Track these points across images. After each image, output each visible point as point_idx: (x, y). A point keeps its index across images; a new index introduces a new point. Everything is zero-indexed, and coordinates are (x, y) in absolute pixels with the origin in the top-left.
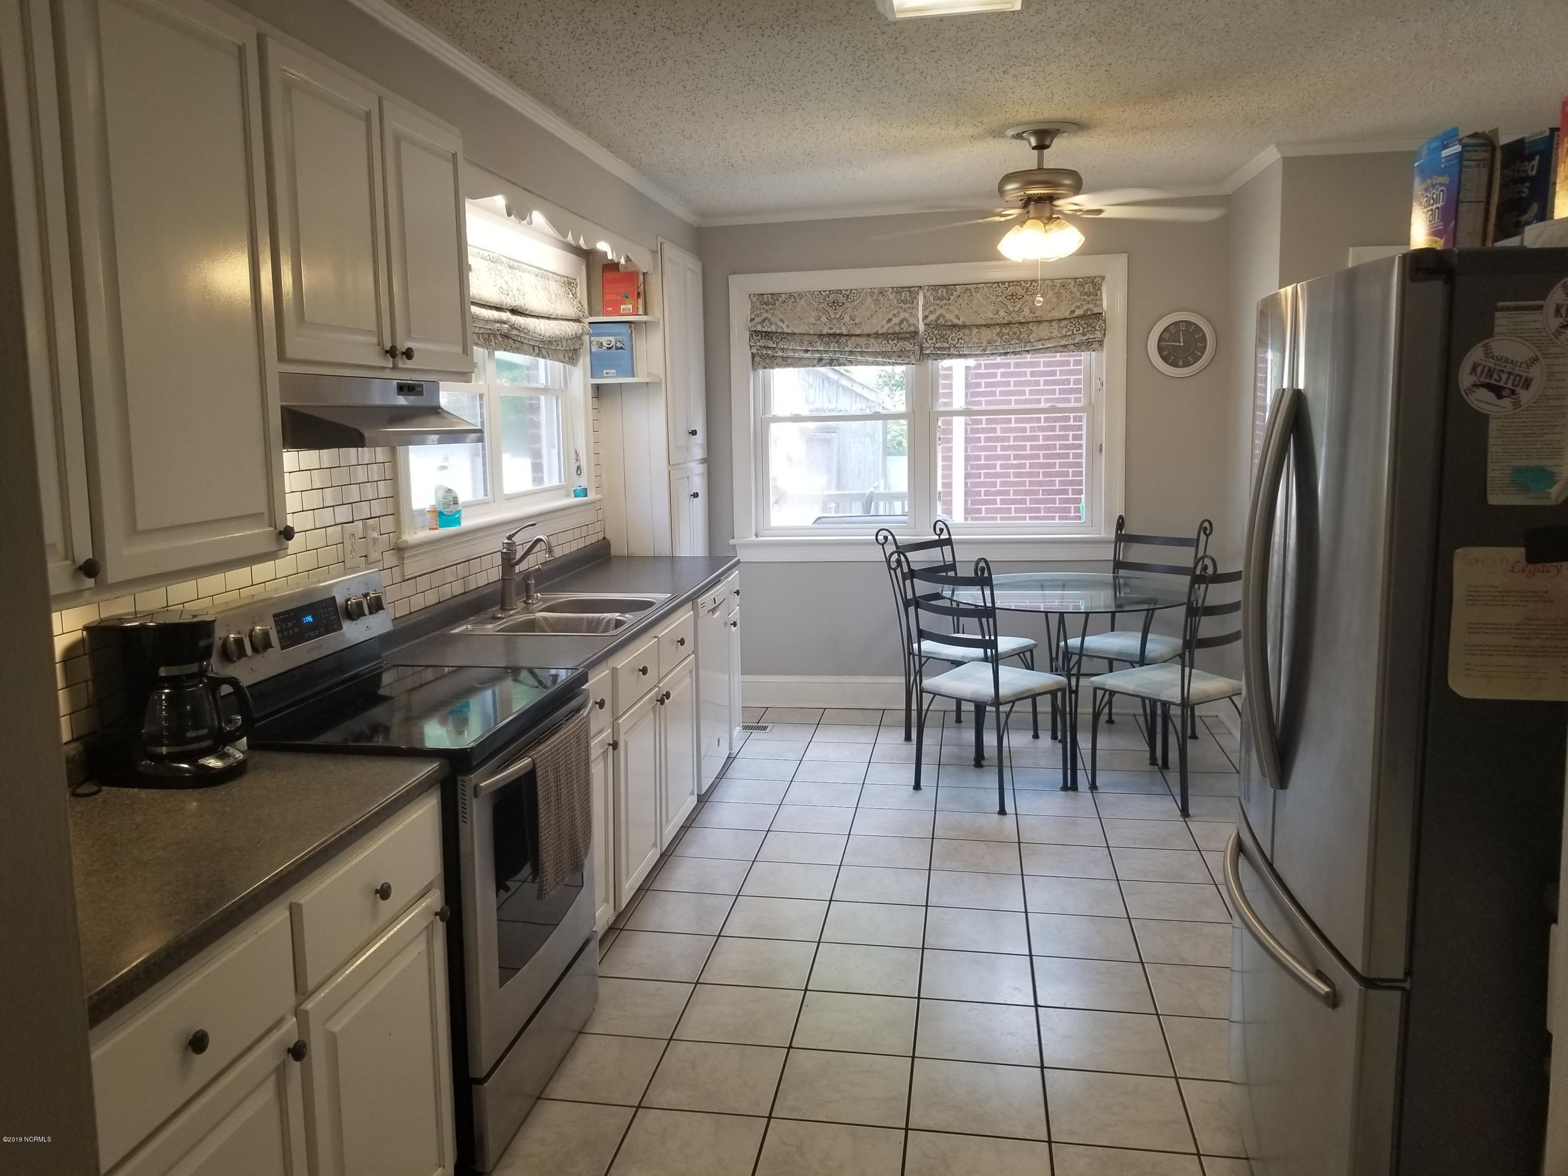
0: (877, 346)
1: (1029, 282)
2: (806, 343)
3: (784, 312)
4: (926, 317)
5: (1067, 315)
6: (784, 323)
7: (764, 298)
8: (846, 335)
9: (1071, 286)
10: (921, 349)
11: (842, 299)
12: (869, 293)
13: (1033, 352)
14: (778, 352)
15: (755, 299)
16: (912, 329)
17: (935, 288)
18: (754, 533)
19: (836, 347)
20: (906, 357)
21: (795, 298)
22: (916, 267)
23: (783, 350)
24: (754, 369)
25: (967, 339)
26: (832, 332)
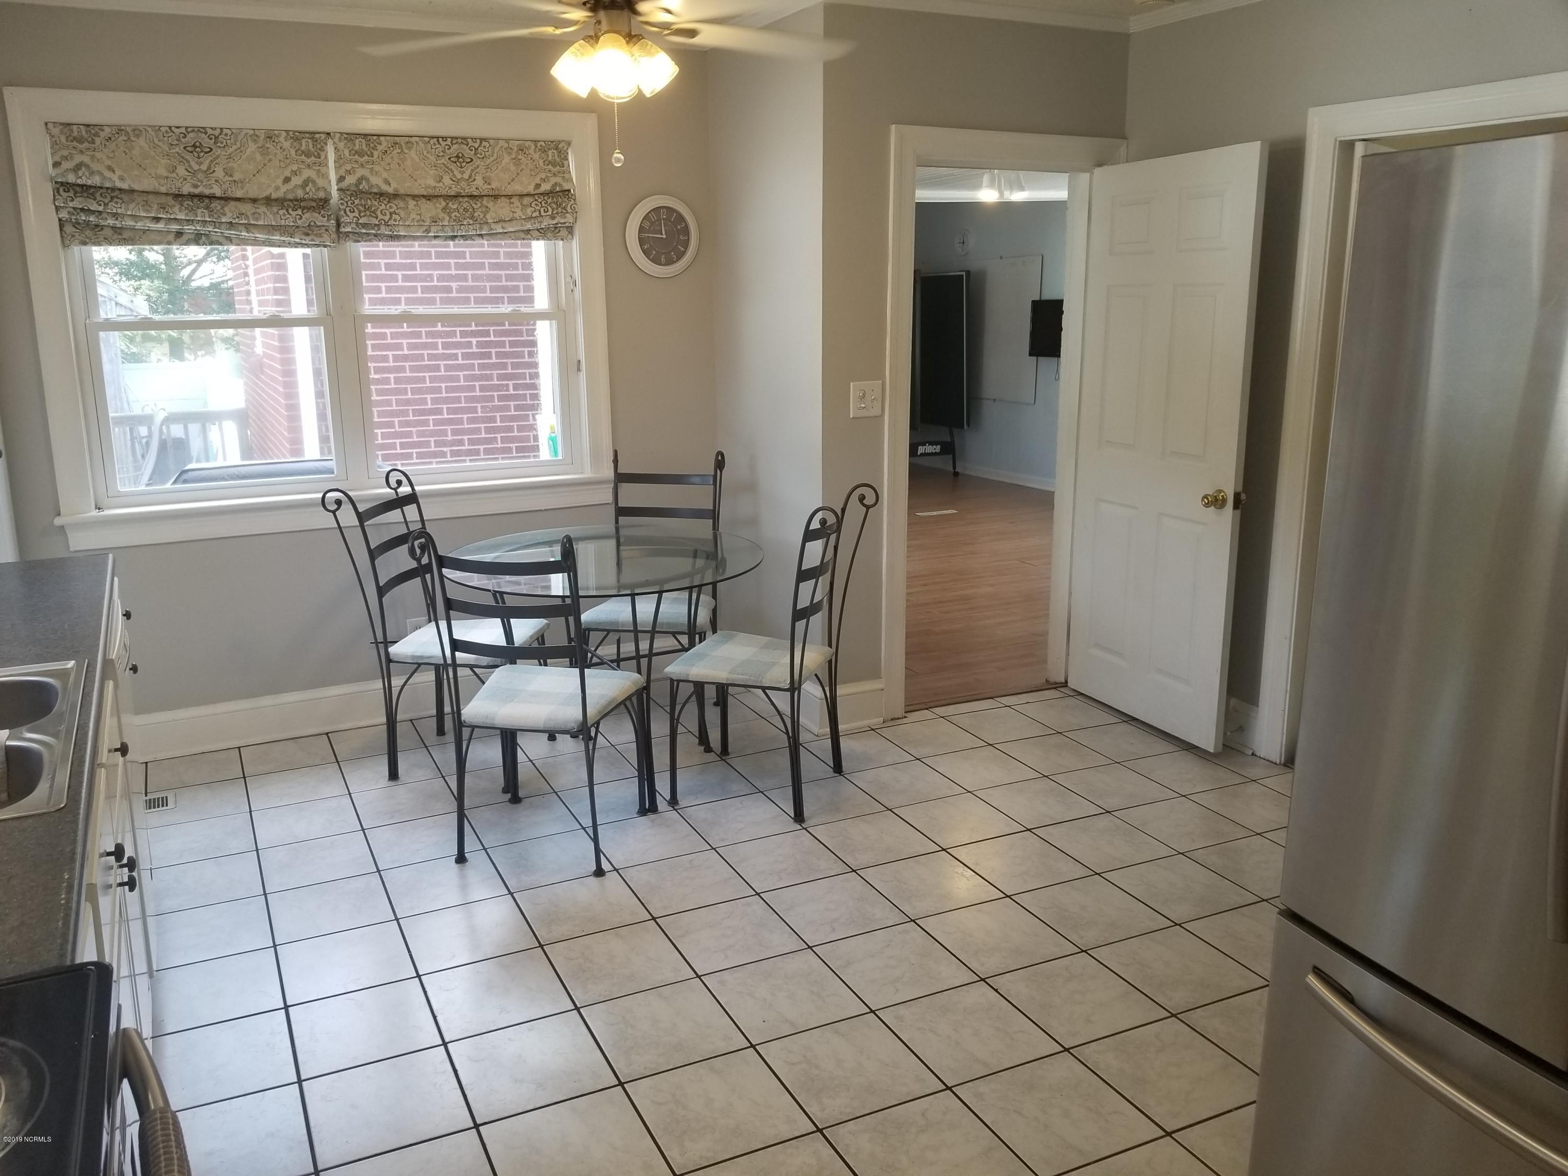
0: (271, 216)
1: (478, 141)
2: (155, 207)
3: (111, 155)
4: (341, 179)
5: (531, 189)
6: (114, 171)
7: (72, 131)
8: (220, 198)
9: (531, 151)
10: (338, 225)
11: (207, 142)
12: (251, 136)
13: (488, 237)
14: (106, 219)
15: (56, 131)
16: (322, 195)
17: (350, 137)
18: (93, 506)
19: (207, 215)
20: (316, 235)
21: (127, 134)
22: (321, 103)
23: (115, 216)
24: (65, 246)
25: (402, 213)
26: (197, 191)
